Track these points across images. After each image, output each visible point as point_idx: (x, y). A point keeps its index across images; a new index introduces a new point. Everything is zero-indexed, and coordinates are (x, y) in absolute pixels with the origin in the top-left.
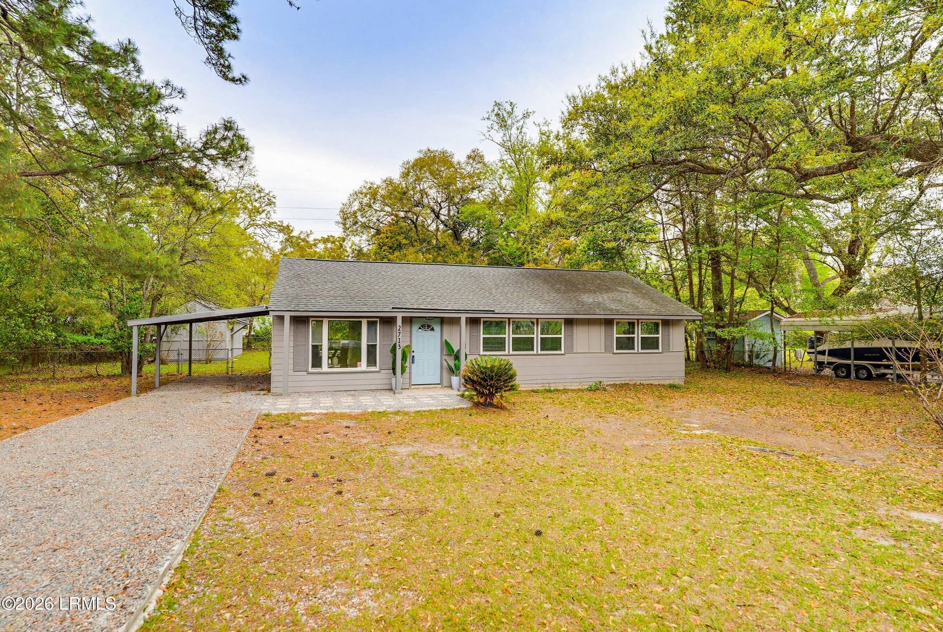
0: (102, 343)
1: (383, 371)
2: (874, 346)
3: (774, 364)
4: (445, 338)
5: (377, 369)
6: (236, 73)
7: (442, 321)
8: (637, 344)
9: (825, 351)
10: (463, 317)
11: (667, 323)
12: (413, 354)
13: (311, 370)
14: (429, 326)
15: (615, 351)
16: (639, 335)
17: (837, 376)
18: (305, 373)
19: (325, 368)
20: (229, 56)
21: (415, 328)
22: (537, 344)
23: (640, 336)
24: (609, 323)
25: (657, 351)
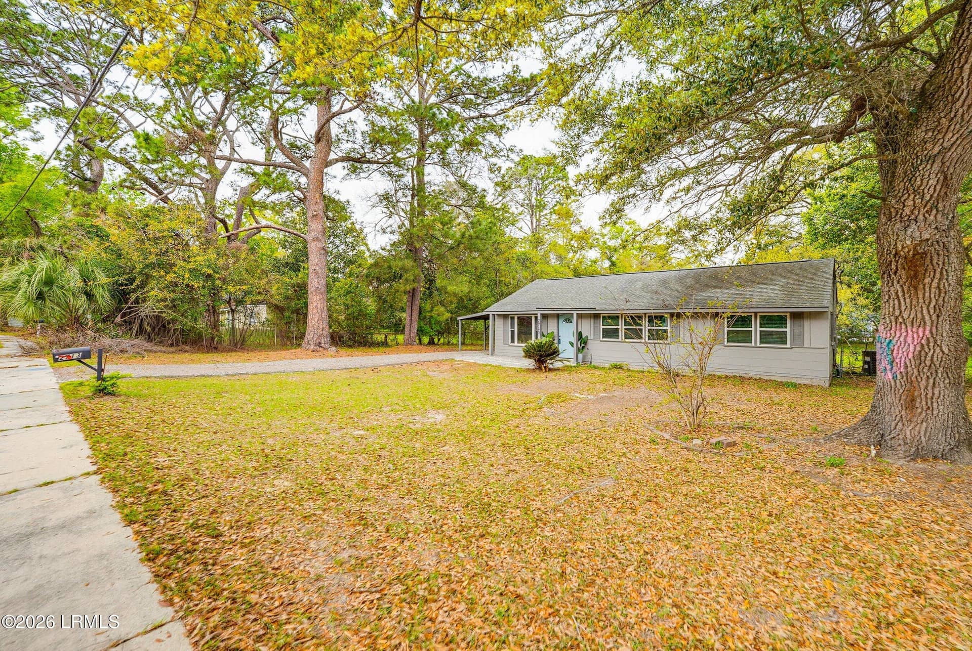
25: (784, 346)
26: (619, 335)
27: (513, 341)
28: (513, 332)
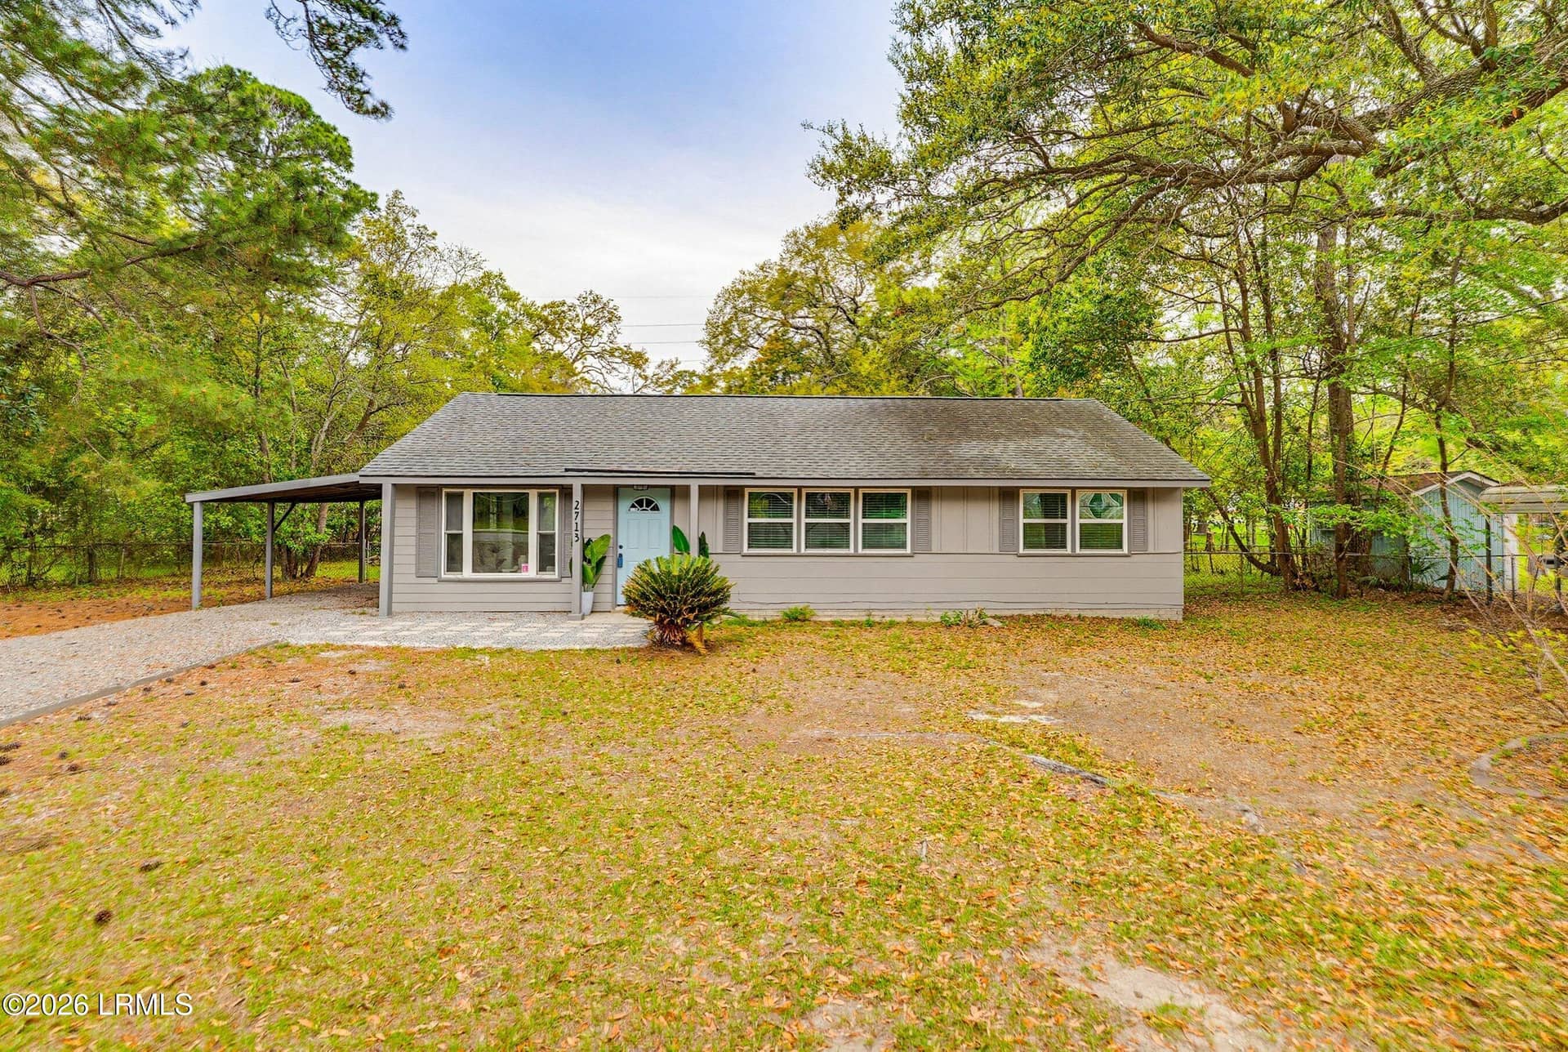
1: (565, 581)
3: (1451, 585)
4: (679, 523)
5: (556, 576)
7: (670, 493)
8: (1073, 536)
10: (694, 485)
11: (1138, 497)
12: (620, 551)
13: (445, 575)
14: (649, 503)
15: (1019, 551)
16: (1076, 519)
18: (435, 580)
19: (467, 572)
20: (364, 74)
21: (624, 505)
22: (855, 536)
23: (1078, 521)
24: (1008, 495)
25: (1118, 552)
26: (791, 540)
27: (454, 562)
28: (455, 540)
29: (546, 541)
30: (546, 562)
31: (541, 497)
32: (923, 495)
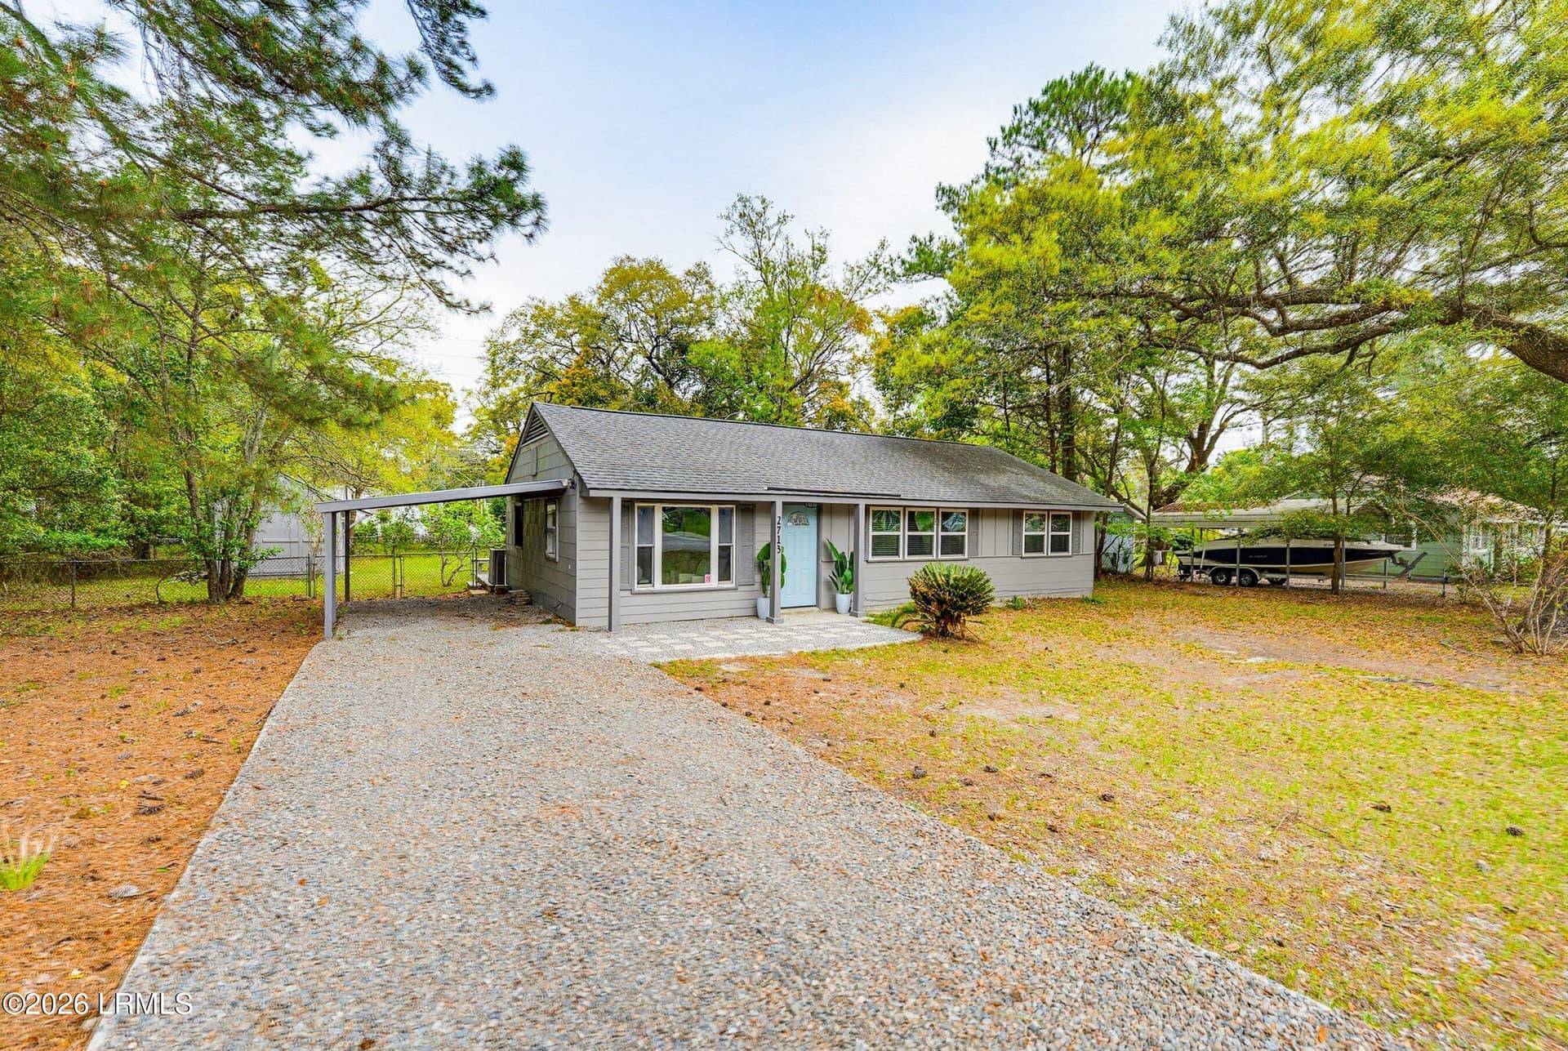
0: (112, 546)
1: (740, 588)
2: (1260, 546)
4: (825, 536)
5: (733, 586)
6: (473, 79)
7: (820, 510)
8: (1047, 544)
9: (1201, 553)
10: (862, 504)
11: (1077, 516)
13: (637, 588)
14: (800, 518)
15: (1024, 555)
16: (1048, 532)
17: (1215, 582)
18: (628, 594)
19: (658, 584)
22: (937, 545)
23: (1050, 533)
24: (1017, 514)
25: (1066, 554)
26: (897, 549)
28: (646, 553)
29: (725, 553)
30: (725, 574)
31: (722, 512)
32: (975, 514)
